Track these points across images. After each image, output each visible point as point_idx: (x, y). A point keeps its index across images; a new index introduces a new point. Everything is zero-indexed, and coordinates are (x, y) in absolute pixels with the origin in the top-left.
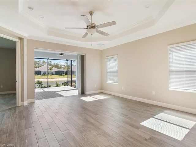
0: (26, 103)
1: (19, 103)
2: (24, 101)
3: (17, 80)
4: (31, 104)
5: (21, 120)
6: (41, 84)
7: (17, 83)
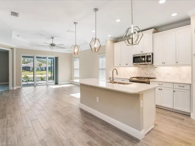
0: (15, 88)
1: (11, 88)
2: (14, 87)
3: (9, 74)
4: (19, 89)
5: (13, 94)
6: (28, 78)
7: (9, 76)
